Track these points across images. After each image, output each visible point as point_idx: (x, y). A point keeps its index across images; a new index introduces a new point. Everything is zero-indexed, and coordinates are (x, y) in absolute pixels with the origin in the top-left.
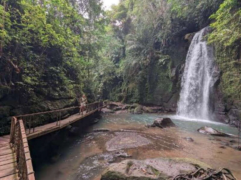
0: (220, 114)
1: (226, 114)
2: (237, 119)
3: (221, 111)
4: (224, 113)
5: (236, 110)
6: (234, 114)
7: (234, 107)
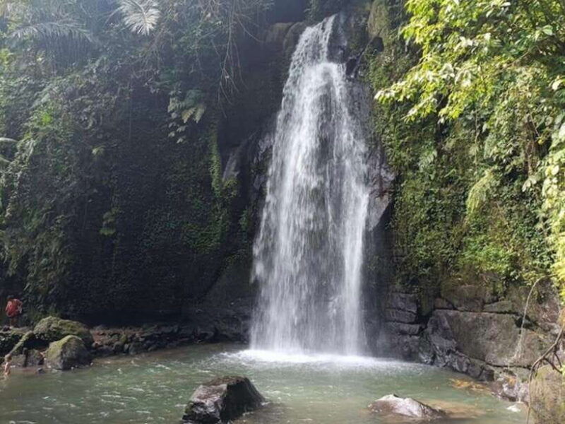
0: (403, 333)
1: (421, 329)
2: (457, 349)
3: (404, 323)
4: (416, 327)
5: (451, 313)
6: (445, 329)
7: (445, 304)
